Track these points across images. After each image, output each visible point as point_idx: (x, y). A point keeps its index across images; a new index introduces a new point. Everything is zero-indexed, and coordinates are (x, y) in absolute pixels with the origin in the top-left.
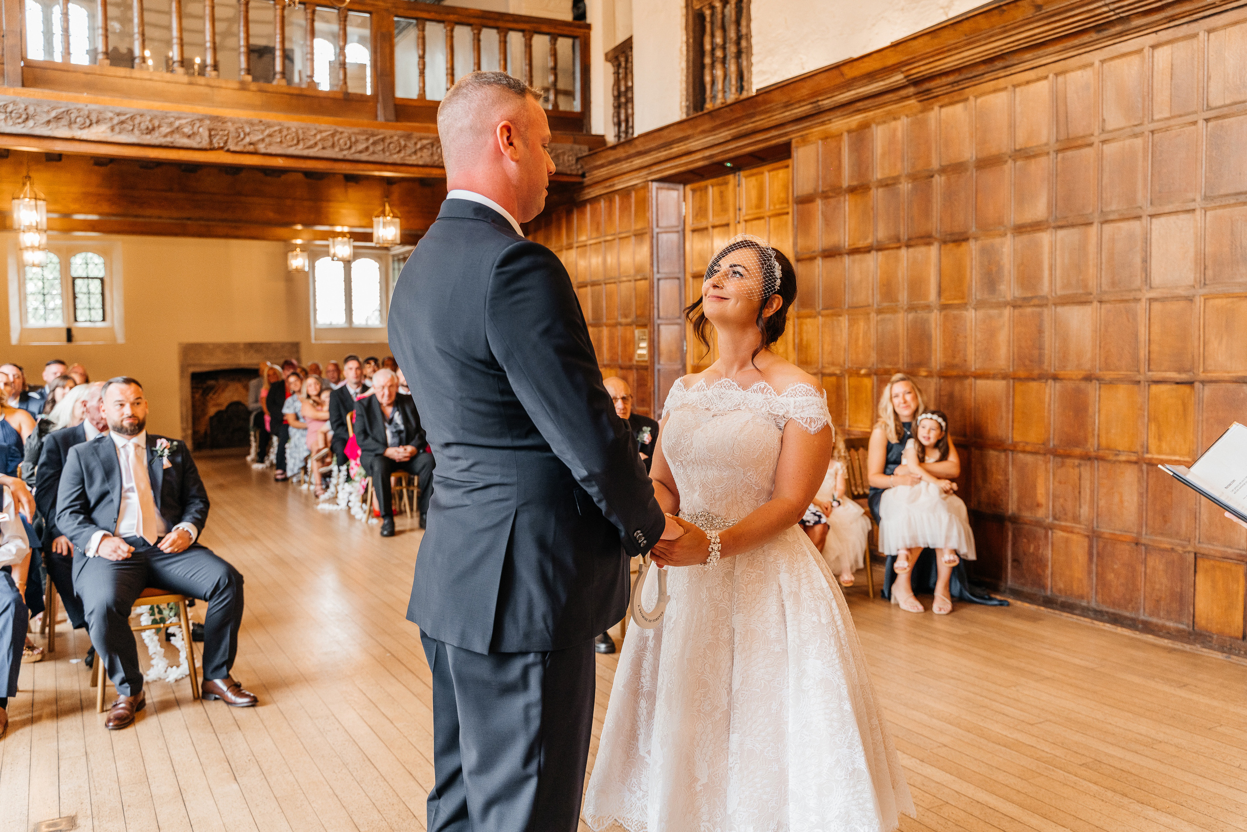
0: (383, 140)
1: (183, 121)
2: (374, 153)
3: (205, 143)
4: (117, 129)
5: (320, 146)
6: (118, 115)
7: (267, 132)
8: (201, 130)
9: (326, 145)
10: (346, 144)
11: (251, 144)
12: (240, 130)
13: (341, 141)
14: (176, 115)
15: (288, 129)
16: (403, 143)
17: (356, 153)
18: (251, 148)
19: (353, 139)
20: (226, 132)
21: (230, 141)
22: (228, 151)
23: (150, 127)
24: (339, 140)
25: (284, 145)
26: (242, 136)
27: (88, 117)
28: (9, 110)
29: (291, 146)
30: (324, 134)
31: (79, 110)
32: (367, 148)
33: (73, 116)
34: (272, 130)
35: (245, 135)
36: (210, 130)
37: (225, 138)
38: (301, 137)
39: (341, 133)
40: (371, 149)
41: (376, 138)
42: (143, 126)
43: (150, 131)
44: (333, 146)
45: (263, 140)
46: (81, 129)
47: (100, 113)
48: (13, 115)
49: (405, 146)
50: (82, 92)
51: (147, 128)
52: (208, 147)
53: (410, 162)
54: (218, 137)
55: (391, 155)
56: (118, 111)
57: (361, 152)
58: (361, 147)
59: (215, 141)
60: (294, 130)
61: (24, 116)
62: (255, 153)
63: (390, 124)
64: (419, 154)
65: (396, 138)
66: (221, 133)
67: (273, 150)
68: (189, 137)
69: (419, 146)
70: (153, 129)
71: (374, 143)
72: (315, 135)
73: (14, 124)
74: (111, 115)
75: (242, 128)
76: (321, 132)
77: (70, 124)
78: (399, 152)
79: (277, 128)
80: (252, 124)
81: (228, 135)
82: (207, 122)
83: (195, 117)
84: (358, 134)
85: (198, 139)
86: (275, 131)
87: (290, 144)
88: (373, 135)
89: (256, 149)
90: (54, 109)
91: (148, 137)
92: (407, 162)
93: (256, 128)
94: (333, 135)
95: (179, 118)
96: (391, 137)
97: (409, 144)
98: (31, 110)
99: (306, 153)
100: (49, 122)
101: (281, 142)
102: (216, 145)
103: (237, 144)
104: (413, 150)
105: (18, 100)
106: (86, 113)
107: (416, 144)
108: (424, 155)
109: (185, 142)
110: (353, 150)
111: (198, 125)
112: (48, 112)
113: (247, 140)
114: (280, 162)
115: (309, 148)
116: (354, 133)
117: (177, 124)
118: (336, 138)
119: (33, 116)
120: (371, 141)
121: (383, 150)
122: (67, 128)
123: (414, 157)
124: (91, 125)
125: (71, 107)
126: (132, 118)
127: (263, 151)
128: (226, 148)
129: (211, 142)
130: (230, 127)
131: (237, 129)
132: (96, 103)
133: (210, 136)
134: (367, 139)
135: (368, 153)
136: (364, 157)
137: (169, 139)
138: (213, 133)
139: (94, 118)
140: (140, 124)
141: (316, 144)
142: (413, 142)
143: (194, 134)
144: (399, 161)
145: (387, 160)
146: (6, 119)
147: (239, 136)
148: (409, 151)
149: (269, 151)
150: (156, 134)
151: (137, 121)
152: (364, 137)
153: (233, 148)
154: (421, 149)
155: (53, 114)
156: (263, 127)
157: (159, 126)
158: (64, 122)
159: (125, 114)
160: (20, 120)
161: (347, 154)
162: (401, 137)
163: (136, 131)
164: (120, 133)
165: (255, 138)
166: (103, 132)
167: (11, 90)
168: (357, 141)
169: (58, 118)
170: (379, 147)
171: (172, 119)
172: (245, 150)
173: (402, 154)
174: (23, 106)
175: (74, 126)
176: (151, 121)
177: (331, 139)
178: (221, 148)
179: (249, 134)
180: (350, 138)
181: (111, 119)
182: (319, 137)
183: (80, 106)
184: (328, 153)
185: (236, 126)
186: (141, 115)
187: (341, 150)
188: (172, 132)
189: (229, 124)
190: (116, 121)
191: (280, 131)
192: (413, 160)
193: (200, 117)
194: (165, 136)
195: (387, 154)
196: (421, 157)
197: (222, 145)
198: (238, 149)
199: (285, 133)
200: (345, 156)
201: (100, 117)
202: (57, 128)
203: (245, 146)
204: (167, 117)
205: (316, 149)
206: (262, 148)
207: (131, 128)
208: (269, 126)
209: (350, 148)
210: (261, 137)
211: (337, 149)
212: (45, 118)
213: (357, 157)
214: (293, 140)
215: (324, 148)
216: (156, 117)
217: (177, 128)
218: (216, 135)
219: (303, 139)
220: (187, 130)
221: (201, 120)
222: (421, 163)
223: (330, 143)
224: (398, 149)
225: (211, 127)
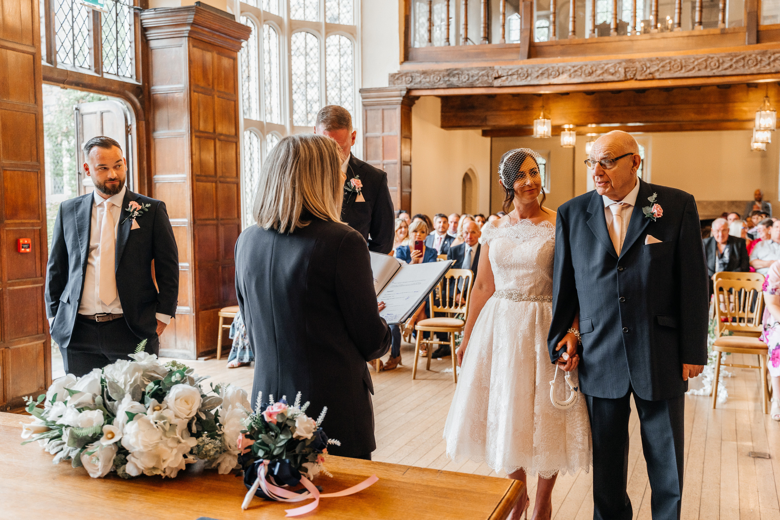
0: (743, 58)
1: (610, 65)
2: (736, 68)
3: (622, 77)
4: (573, 75)
5: (697, 69)
6: (574, 67)
7: (661, 65)
8: (620, 69)
9: (700, 68)
10: (715, 65)
11: (650, 74)
12: (644, 66)
13: (712, 64)
14: (605, 62)
15: (675, 60)
16: (759, 58)
17: (722, 70)
18: (650, 76)
19: (721, 61)
20: (635, 69)
21: (637, 74)
22: (636, 80)
23: (591, 71)
24: (710, 63)
25: (672, 72)
26: (645, 69)
27: (558, 71)
28: (519, 73)
29: (677, 72)
30: (700, 61)
31: (553, 67)
32: (731, 66)
33: (550, 71)
34: (664, 63)
35: (647, 68)
36: (625, 69)
37: (634, 72)
38: (684, 64)
39: (712, 58)
40: (734, 66)
41: (738, 58)
42: (587, 72)
43: (590, 74)
44: (706, 68)
45: (658, 70)
46: (554, 78)
47: (564, 67)
48: (521, 75)
49: (761, 60)
50: (557, 57)
51: (589, 73)
52: (623, 79)
53: (765, 72)
54: (630, 72)
55: (749, 68)
56: (573, 65)
57: (726, 69)
58: (726, 65)
59: (628, 75)
60: (679, 60)
61: (526, 75)
62: (653, 79)
63: (751, 46)
64: (772, 65)
65: (754, 56)
66: (632, 69)
67: (663, 76)
68: (613, 74)
69: (772, 59)
70: (593, 72)
71: (737, 62)
72: (693, 62)
73: (521, 80)
74: (569, 68)
75: (645, 64)
76: (697, 59)
77: (549, 75)
78: (756, 65)
79: (668, 61)
80: (651, 60)
81: (636, 70)
82: (624, 64)
83: (617, 62)
84: (725, 57)
85: (618, 75)
86: (666, 63)
87: (677, 70)
88: (736, 56)
89: (653, 77)
90: (541, 69)
91: (589, 78)
92: (761, 72)
93: (654, 63)
94: (706, 61)
95: (607, 64)
96: (750, 55)
97: (764, 59)
98: (529, 72)
99: (686, 75)
100: (538, 77)
101: (670, 70)
102: (629, 77)
103: (641, 75)
104: (767, 62)
105: (524, 66)
106: (557, 68)
107: (770, 58)
108: (776, 65)
109: (611, 78)
110: (720, 69)
111: (618, 66)
112: (538, 71)
113: (648, 71)
114: (669, 83)
115: (688, 71)
116: (722, 57)
117: (606, 67)
118: (708, 62)
119: (531, 74)
120: (734, 60)
121: (744, 66)
122: (546, 79)
123: (768, 67)
124: (559, 75)
125: (549, 66)
126: (581, 68)
127: (658, 77)
128: (635, 78)
129: (626, 75)
130: (638, 65)
131: (642, 66)
132: (563, 62)
133: (625, 72)
134: (731, 60)
135: (731, 69)
136: (728, 72)
137: (601, 77)
138: (627, 70)
139: (561, 71)
140: (585, 71)
141: (694, 68)
142: (767, 57)
143: (616, 72)
144: (755, 72)
145: (746, 73)
146: (517, 78)
147: (643, 68)
148: (764, 64)
149: (662, 77)
150: (594, 75)
151: (583, 69)
152: (729, 59)
153: (639, 78)
154: (774, 61)
155: (540, 72)
156: (658, 62)
157: (596, 70)
158: (546, 75)
159: (577, 66)
160: (524, 78)
161: (716, 72)
162: (758, 54)
163: (583, 76)
164: (574, 77)
165: (653, 70)
166: (565, 78)
167: (521, 62)
168: (723, 62)
169: (542, 74)
170: (741, 64)
171: (603, 65)
172: (647, 78)
173: (758, 67)
174: (526, 70)
175: (551, 77)
176: (591, 68)
177: (705, 63)
178: (632, 79)
179: (649, 68)
180: (718, 61)
181: (570, 70)
182: (696, 63)
183: (554, 65)
184: (703, 73)
185: (641, 63)
186: (586, 65)
187: (712, 69)
188: (603, 73)
189: (637, 63)
190: (572, 71)
191: (670, 63)
192: (767, 69)
193: (619, 61)
194: (599, 76)
195: (747, 67)
196: (774, 66)
197: (632, 77)
198: (642, 78)
199: (673, 63)
200: (714, 73)
201: (564, 70)
202: (542, 79)
203: (646, 76)
204: (600, 64)
205: (693, 71)
206: (657, 75)
207: (580, 74)
208: (662, 60)
209: (719, 67)
210: (657, 68)
211: (709, 69)
212: (536, 74)
213: (724, 73)
214: (678, 67)
215: (699, 70)
216: (594, 65)
217: (606, 70)
218: (628, 71)
219: (685, 66)
220: (612, 70)
221: (620, 63)
222: (773, 71)
223: (704, 66)
224: (755, 63)
225: (626, 66)
